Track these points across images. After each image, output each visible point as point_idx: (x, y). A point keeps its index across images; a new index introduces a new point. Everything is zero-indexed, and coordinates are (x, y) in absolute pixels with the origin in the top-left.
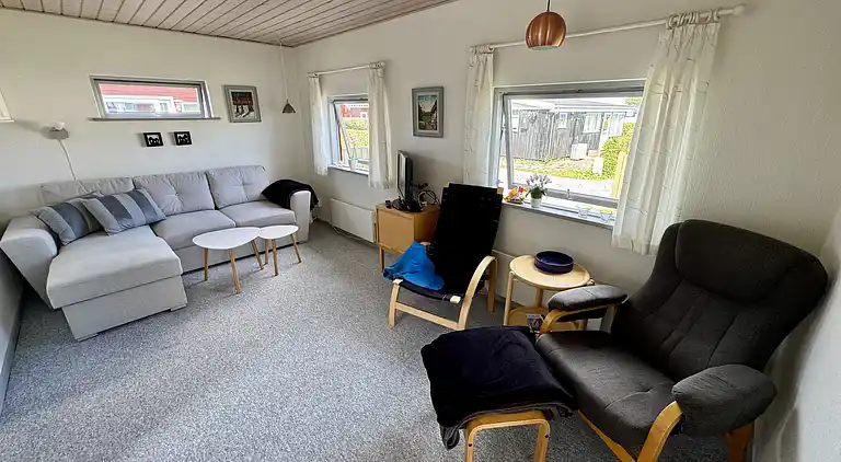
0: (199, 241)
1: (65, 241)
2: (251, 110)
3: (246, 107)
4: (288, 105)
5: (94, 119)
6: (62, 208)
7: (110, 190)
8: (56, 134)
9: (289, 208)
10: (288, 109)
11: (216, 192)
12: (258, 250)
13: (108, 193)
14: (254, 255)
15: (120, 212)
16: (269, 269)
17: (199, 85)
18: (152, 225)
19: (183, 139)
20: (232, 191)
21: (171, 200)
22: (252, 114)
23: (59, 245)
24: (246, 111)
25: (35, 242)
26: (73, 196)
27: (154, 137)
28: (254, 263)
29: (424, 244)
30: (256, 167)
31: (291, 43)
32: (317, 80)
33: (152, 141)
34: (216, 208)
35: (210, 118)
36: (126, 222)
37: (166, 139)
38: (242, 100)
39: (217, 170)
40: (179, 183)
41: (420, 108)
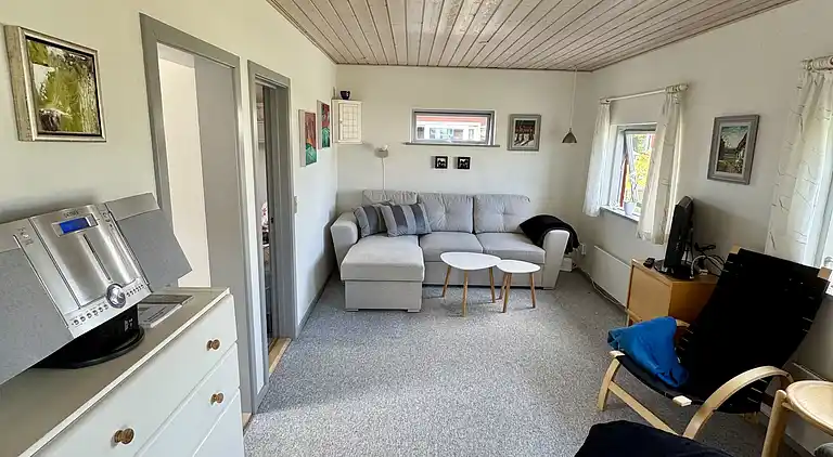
0: (446, 258)
1: (363, 234)
2: (531, 138)
3: (526, 136)
4: (570, 135)
5: (407, 144)
6: (369, 209)
7: (400, 201)
8: (382, 153)
9: (541, 246)
10: (570, 138)
11: (478, 216)
12: (495, 283)
13: (398, 203)
14: (489, 287)
15: (401, 220)
16: (499, 304)
17: (490, 115)
18: (420, 236)
19: (464, 164)
20: (493, 218)
21: (439, 217)
22: (531, 143)
23: (360, 237)
24: (526, 139)
25: (347, 230)
26: (376, 201)
27: (442, 160)
28: (487, 294)
29: (679, 323)
30: (522, 197)
31: (587, 69)
32: (607, 107)
33: (440, 164)
34: (474, 232)
35: (492, 146)
36: (403, 229)
37: (451, 164)
38: (525, 128)
39: (482, 196)
40: (449, 202)
41: (722, 143)
